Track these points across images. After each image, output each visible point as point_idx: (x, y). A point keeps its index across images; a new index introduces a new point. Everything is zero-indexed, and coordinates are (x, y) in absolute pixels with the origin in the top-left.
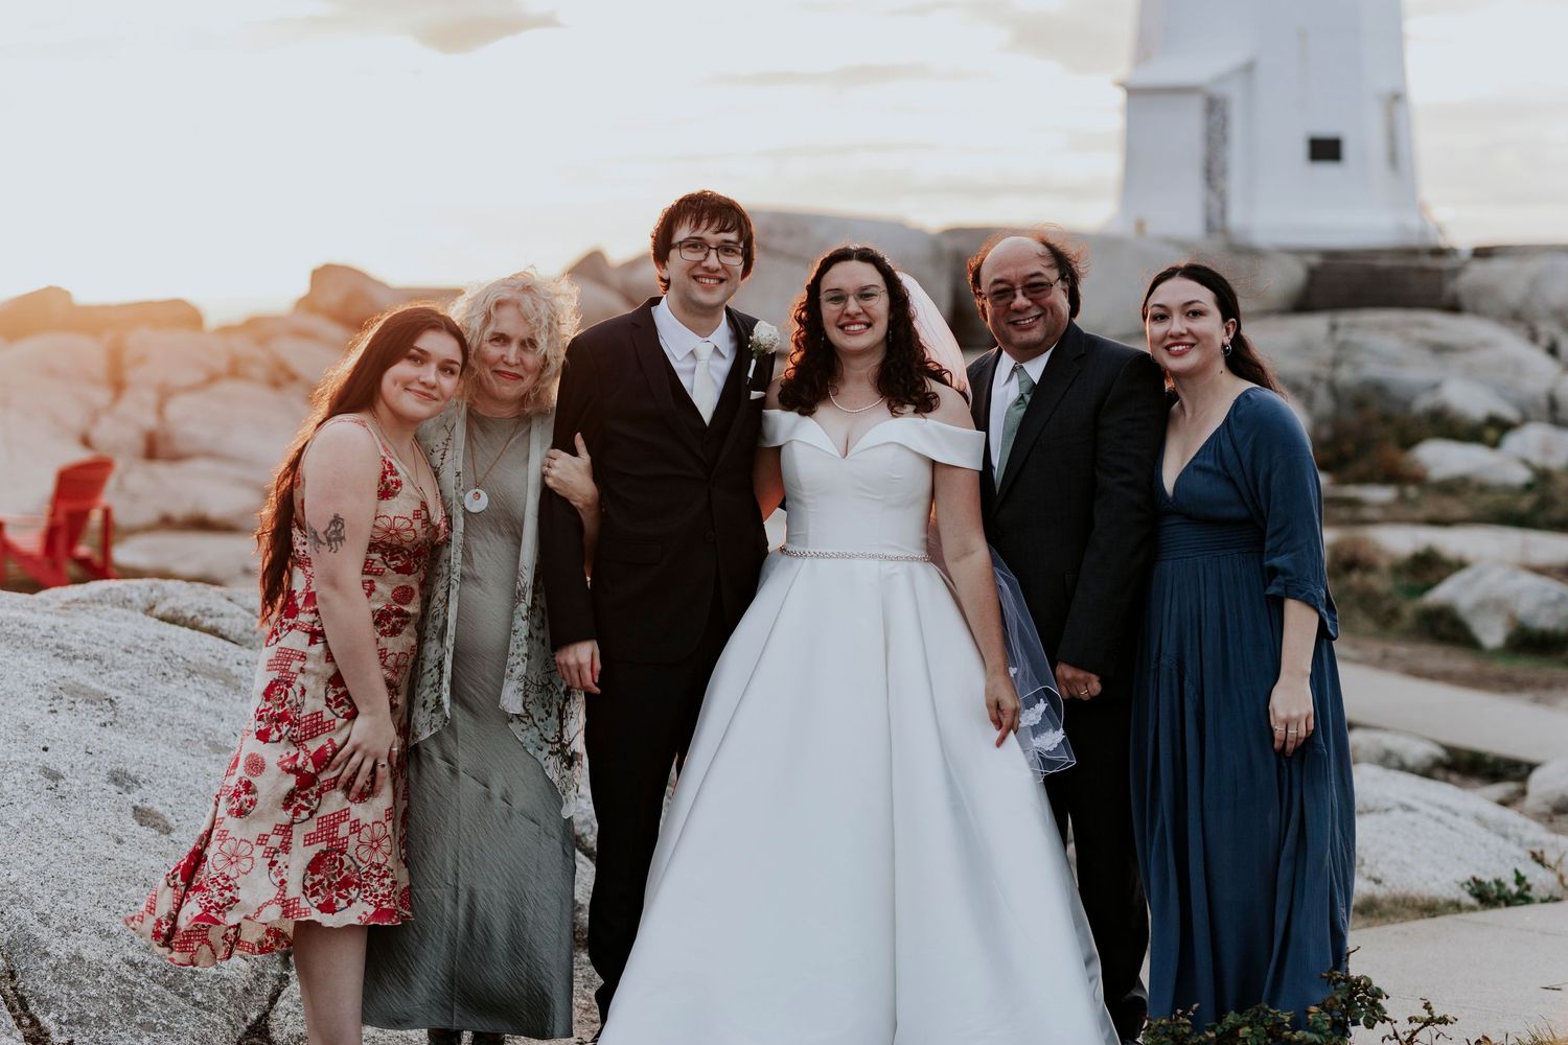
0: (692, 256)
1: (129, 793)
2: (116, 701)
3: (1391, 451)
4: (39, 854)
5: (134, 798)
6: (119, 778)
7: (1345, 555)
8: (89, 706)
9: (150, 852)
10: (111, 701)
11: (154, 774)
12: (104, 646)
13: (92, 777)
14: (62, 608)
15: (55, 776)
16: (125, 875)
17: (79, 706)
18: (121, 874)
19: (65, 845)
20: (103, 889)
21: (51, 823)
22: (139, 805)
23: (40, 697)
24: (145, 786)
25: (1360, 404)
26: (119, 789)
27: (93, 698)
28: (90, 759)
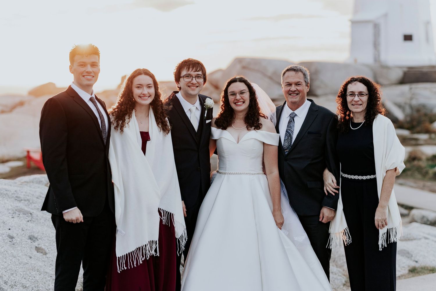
0: (187, 80)
1: (34, 242)
2: (32, 214)
3: (427, 124)
4: (5, 262)
5: (36, 244)
6: (32, 238)
7: (413, 156)
8: (24, 215)
9: (40, 261)
10: (31, 214)
11: (42, 236)
12: (30, 196)
13: (23, 238)
14: (20, 184)
15: (12, 238)
16: (32, 268)
17: (21, 215)
18: (30, 268)
19: (14, 259)
20: (25, 273)
21: (10, 252)
22: (37, 246)
23: (9, 213)
24: (40, 240)
25: (418, 111)
26: (31, 241)
27: (25, 213)
28: (23, 232)
